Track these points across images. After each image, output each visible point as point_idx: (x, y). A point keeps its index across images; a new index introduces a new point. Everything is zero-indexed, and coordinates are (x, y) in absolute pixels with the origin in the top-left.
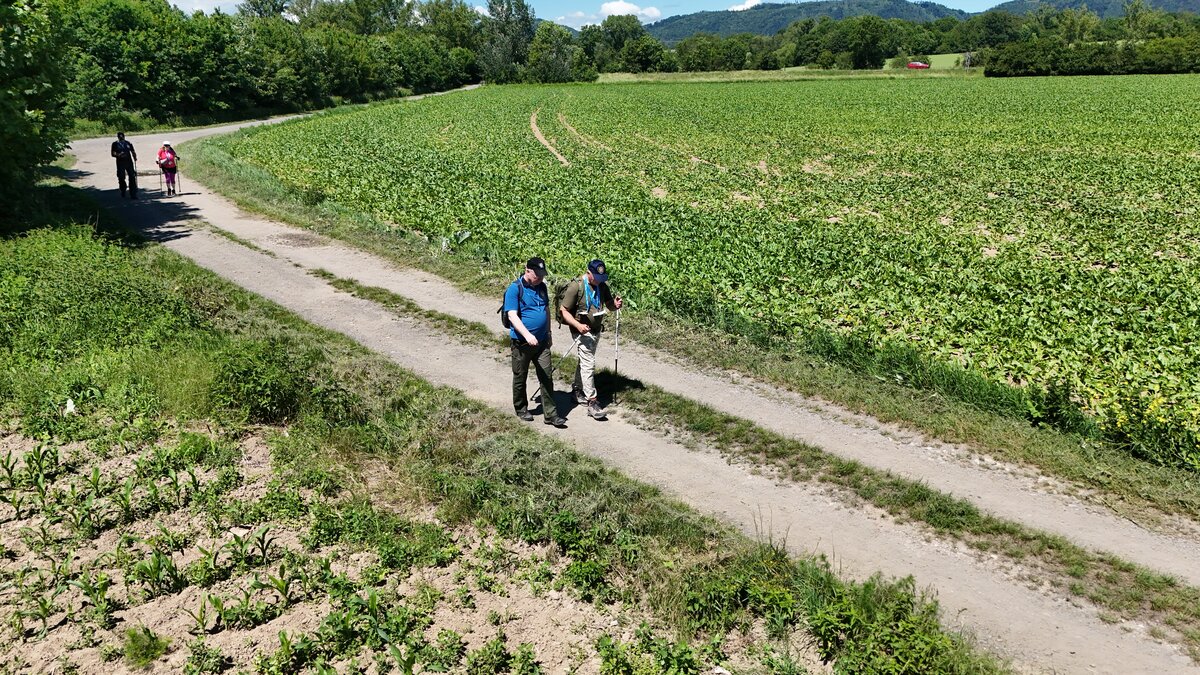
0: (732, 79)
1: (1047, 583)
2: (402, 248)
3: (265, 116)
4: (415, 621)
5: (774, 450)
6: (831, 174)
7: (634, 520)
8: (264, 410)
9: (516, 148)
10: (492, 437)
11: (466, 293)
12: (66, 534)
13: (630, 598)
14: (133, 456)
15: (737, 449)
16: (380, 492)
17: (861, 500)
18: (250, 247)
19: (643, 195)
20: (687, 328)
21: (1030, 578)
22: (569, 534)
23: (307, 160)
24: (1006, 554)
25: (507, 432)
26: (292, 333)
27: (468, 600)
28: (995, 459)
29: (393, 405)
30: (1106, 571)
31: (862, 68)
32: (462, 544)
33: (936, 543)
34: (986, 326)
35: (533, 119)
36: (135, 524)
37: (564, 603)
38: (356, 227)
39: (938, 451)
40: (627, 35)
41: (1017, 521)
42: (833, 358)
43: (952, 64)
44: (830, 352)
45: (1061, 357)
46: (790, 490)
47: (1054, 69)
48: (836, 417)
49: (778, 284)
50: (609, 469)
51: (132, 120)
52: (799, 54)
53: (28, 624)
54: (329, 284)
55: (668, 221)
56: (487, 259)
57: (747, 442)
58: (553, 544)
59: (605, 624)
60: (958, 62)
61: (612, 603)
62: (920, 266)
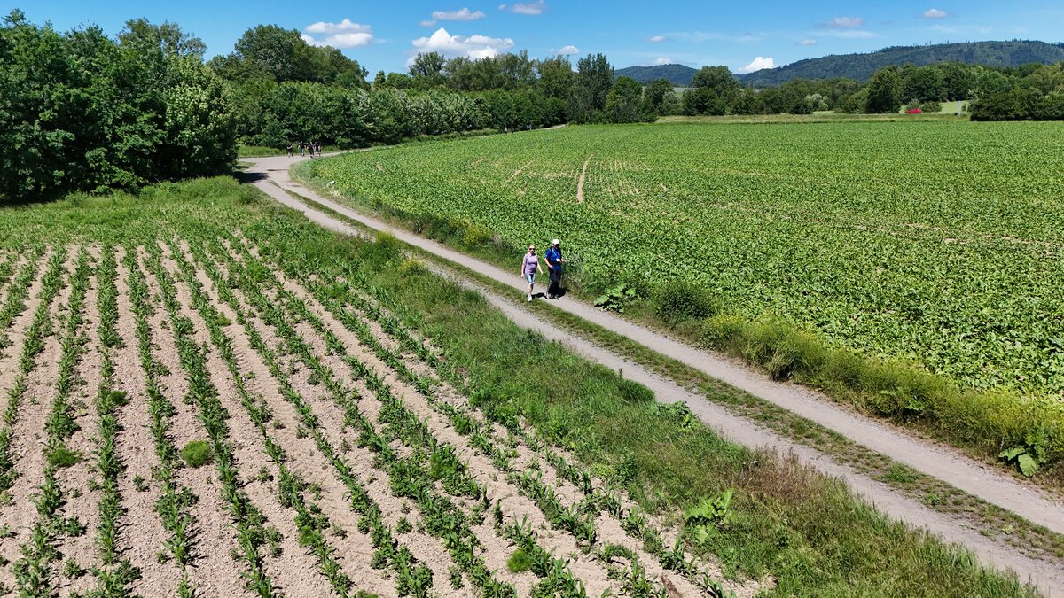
47: (1031, 115)
60: (964, 108)
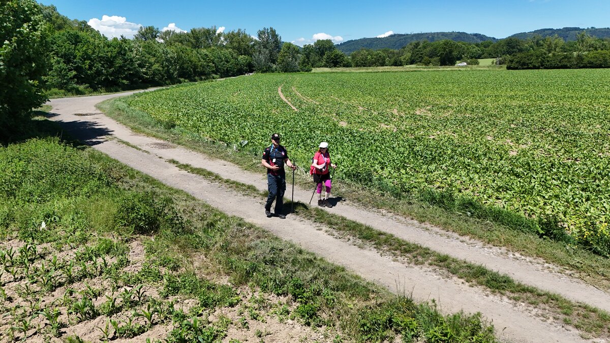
0: (379, 70)
1: (551, 319)
2: (214, 149)
3: (146, 88)
4: (217, 335)
5: (405, 249)
6: (430, 115)
7: (332, 283)
8: (141, 227)
9: (271, 103)
10: (258, 241)
11: (245, 171)
12: (38, 289)
13: (330, 324)
14: (74, 250)
15: (385, 248)
16: (199, 269)
17: (451, 275)
18: (137, 149)
19: (335, 125)
20: (358, 188)
21: (542, 315)
22: (298, 290)
23: (167, 108)
24: (529, 303)
25: (266, 239)
26: (157, 190)
27: (245, 325)
28: (521, 254)
29: (207, 225)
30: (582, 312)
31: (445, 65)
32: (242, 296)
33: (491, 297)
34: (513, 189)
35: (280, 89)
36: (74, 284)
37: (296, 326)
38: (190, 139)
39: (491, 251)
40: (326, 49)
41: (534, 286)
42: (434, 203)
43: (490, 64)
44: (433, 200)
45: (553, 204)
46: (413, 269)
47: (542, 66)
48: (437, 233)
49: (404, 167)
50: (319, 258)
51: (80, 89)
52: (413, 58)
53: (17, 334)
54: (177, 166)
55: (348, 137)
56: (256, 155)
57: (391, 245)
58: (290, 296)
59: (317, 337)
60: (493, 63)
61: (321, 326)
62: (478, 159)
